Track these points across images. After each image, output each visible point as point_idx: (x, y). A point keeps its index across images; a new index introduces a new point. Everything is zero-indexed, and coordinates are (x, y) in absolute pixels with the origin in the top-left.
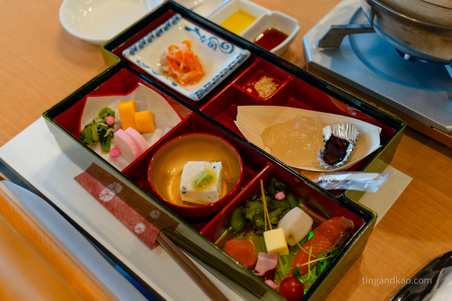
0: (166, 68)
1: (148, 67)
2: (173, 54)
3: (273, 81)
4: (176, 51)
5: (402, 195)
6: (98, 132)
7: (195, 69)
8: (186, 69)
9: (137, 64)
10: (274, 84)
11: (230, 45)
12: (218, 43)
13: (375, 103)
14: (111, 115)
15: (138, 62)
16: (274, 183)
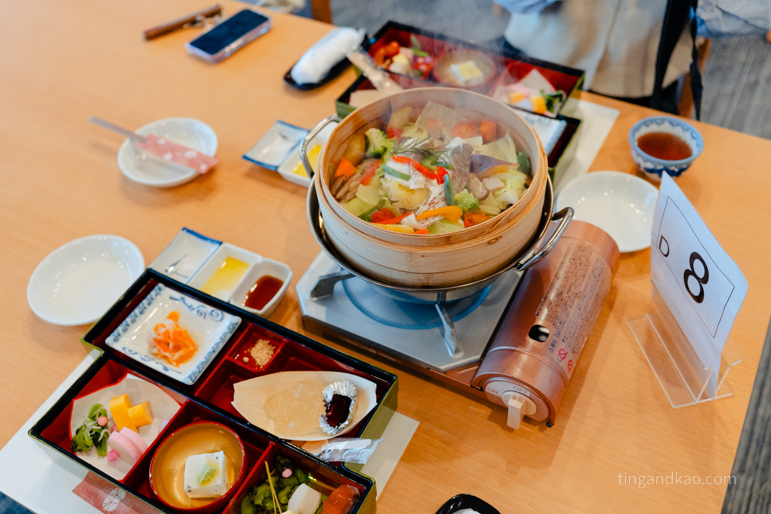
0: (155, 351)
1: (136, 353)
2: (159, 335)
3: (269, 344)
4: (162, 330)
5: (410, 443)
6: (91, 436)
7: (186, 346)
8: (177, 348)
9: (123, 352)
10: (270, 347)
11: (219, 312)
12: (207, 311)
13: (375, 350)
14: (103, 415)
15: (124, 348)
16: (279, 461)
